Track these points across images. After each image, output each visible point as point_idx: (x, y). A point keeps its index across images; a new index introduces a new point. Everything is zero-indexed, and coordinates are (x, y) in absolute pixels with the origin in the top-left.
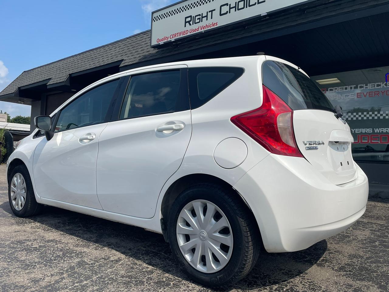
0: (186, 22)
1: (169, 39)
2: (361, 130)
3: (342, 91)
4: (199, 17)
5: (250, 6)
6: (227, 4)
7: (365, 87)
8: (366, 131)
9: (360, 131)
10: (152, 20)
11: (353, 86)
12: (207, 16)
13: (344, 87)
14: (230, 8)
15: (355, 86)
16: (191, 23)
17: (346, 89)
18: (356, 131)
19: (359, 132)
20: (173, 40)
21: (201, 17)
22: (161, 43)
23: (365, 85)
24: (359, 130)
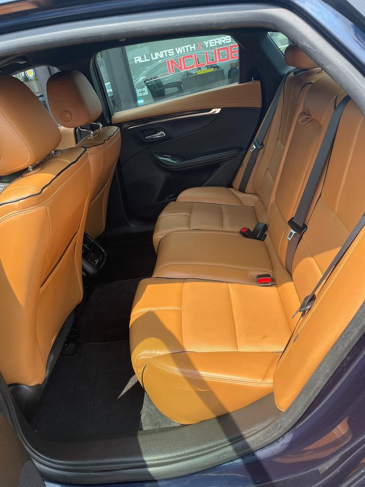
8: (224, 41)
9: (216, 42)
18: (210, 43)
19: (214, 45)
24: (214, 41)
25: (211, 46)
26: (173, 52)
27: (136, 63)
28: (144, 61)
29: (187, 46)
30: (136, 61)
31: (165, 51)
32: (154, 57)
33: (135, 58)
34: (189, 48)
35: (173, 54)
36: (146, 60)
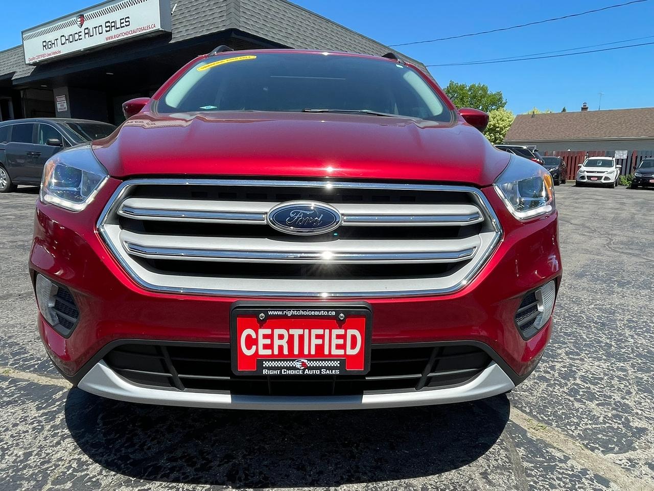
0: (44, 46)
1: (36, 60)
4: (50, 43)
5: (76, 41)
6: (63, 36)
10: (23, 39)
12: (54, 44)
14: (66, 40)
16: (46, 47)
20: (37, 61)
21: (51, 43)
22: (31, 62)
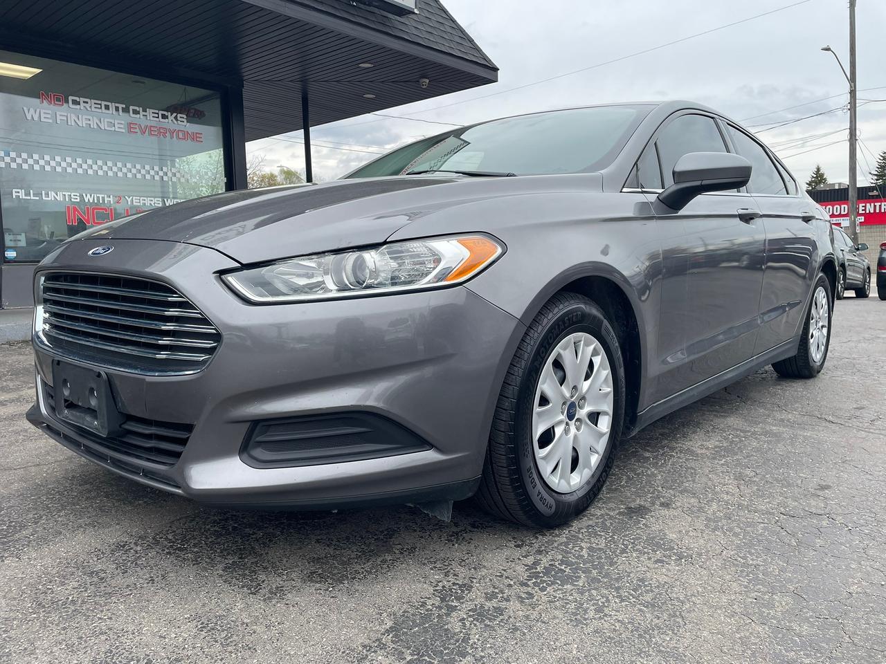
2: (143, 200)
3: (100, 111)
7: (142, 113)
8: (152, 203)
11: (121, 106)
13: (104, 103)
15: (124, 106)
17: (107, 107)
18: (134, 201)
23: (141, 109)
25: (134, 204)
26: (78, 198)
27: (14, 197)
28: (29, 198)
29: (101, 196)
30: (14, 194)
31: (67, 194)
32: (47, 195)
33: (14, 190)
34: (103, 198)
35: (78, 200)
36: (32, 198)
